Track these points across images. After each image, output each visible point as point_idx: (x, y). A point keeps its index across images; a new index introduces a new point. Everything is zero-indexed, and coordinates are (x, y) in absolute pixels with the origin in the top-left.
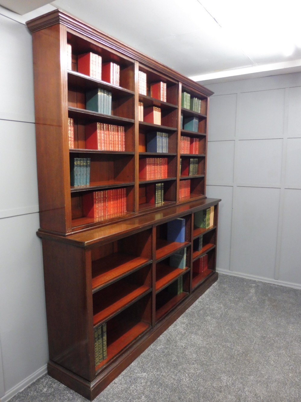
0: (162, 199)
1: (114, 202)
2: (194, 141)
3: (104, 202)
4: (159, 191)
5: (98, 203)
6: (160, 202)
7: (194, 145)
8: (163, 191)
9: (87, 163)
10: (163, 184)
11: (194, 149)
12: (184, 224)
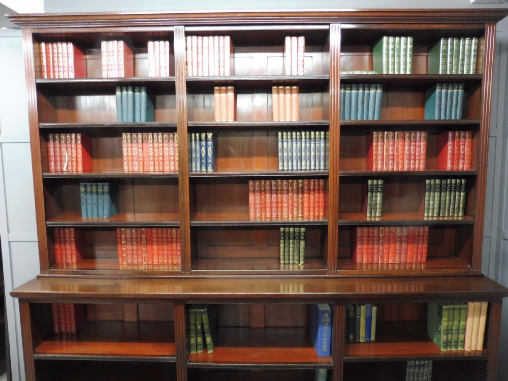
0: (302, 258)
1: (161, 247)
2: (450, 139)
3: (137, 245)
4: (291, 241)
5: (126, 244)
6: (296, 262)
7: (450, 148)
8: (302, 243)
9: (103, 188)
10: (303, 230)
11: (449, 156)
12: (327, 318)
